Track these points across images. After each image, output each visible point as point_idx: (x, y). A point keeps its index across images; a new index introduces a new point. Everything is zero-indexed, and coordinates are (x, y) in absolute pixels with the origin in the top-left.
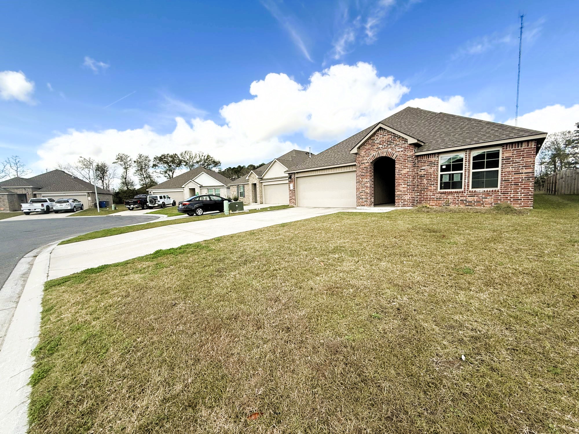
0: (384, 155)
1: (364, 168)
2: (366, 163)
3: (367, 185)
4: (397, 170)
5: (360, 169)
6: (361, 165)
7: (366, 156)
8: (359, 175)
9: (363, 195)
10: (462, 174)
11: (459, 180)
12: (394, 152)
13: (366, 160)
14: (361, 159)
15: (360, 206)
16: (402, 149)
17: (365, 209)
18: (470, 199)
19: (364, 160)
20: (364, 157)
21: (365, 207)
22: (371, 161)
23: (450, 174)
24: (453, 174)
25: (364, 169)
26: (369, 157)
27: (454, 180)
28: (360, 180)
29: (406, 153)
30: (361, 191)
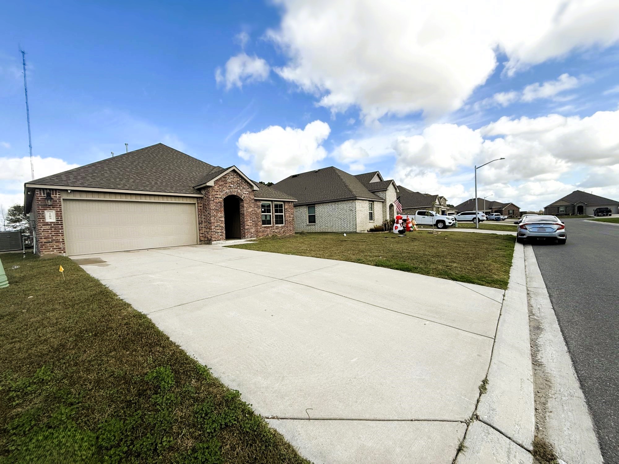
0: (235, 194)
1: (218, 202)
2: (220, 198)
3: (222, 220)
4: (245, 209)
5: (215, 203)
6: (214, 199)
7: (220, 192)
8: (213, 209)
9: (218, 230)
10: (270, 215)
11: (269, 219)
12: (242, 193)
13: (220, 195)
14: (214, 193)
15: (216, 240)
16: (247, 192)
17: (221, 243)
18: (276, 231)
19: (218, 195)
20: (218, 192)
21: (221, 241)
22: (225, 197)
23: (265, 215)
24: (267, 215)
25: (218, 204)
26: (223, 193)
27: (267, 219)
28: (215, 214)
29: (250, 196)
30: (216, 226)
